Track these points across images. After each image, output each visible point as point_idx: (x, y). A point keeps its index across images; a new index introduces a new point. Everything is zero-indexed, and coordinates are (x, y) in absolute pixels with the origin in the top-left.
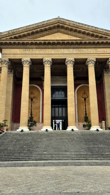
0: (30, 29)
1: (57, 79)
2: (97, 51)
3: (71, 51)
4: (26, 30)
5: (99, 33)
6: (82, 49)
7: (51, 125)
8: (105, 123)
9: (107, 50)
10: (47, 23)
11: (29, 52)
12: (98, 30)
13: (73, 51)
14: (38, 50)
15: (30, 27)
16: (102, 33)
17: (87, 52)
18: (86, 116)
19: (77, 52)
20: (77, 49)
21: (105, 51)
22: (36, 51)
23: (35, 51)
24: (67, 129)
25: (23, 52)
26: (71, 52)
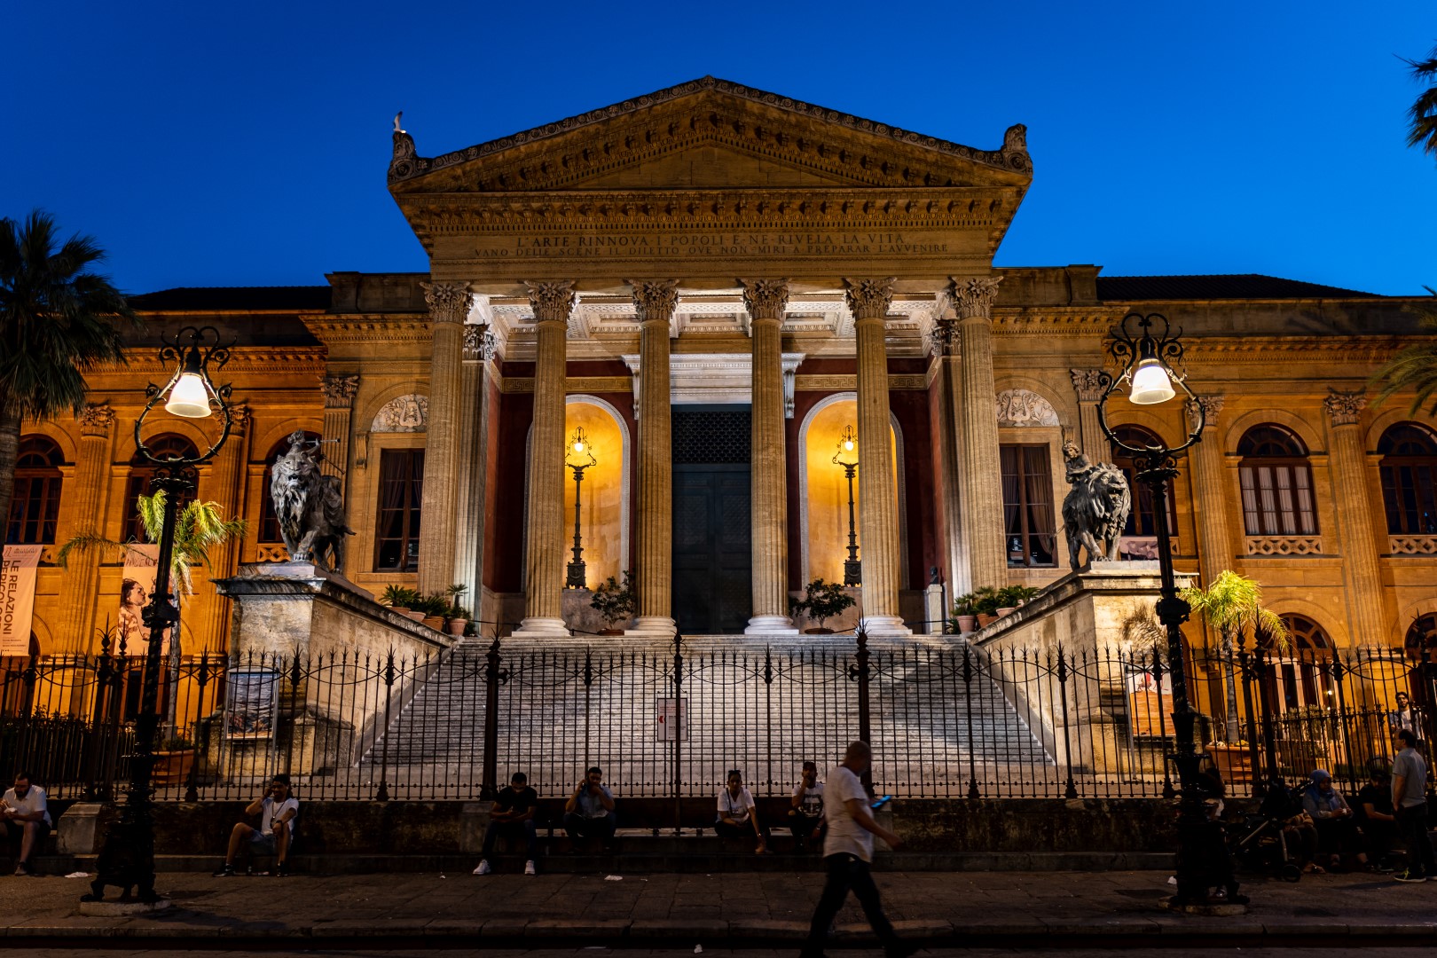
0: (569, 136)
1: (705, 369)
2: (899, 242)
3: (772, 244)
4: (548, 142)
5: (910, 156)
6: (823, 236)
7: (669, 608)
8: (943, 594)
9: (949, 241)
10: (650, 108)
11: (566, 249)
12: (904, 141)
13: (783, 244)
14: (606, 241)
15: (566, 129)
16: (922, 156)
17: (850, 248)
18: (853, 556)
19: (800, 247)
20: (799, 234)
21: (940, 244)
22: (600, 246)
23: (594, 247)
24: (747, 631)
25: (537, 252)
26: (772, 250)
